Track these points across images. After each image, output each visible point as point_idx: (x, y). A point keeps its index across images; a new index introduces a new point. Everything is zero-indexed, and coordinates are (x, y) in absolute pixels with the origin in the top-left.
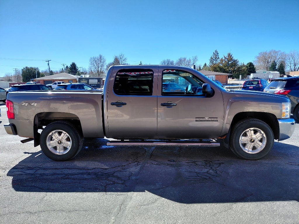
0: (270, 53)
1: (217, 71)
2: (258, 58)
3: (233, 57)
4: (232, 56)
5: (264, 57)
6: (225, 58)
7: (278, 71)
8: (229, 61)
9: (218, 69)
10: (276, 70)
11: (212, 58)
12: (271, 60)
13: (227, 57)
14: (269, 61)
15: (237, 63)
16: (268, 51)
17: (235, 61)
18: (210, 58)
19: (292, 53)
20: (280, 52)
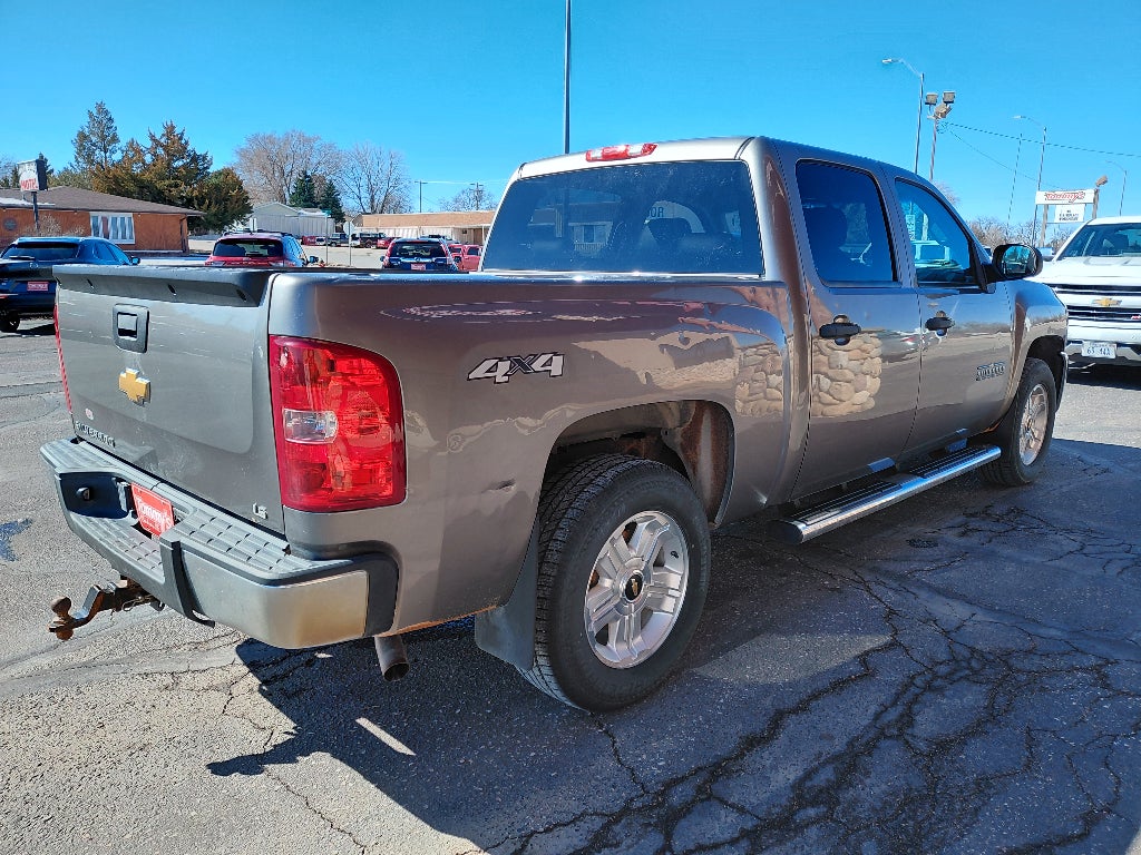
0: (287, 141)
1: (128, 194)
2: (242, 153)
3: (187, 143)
4: (185, 137)
5: (267, 155)
6: (157, 143)
7: (323, 209)
8: (172, 156)
9: (131, 187)
10: (315, 205)
11: (85, 137)
12: (294, 169)
13: (162, 141)
14: (288, 169)
15: (208, 168)
16: (280, 134)
17: (195, 159)
18: (74, 136)
19: (360, 149)
20: (318, 142)
